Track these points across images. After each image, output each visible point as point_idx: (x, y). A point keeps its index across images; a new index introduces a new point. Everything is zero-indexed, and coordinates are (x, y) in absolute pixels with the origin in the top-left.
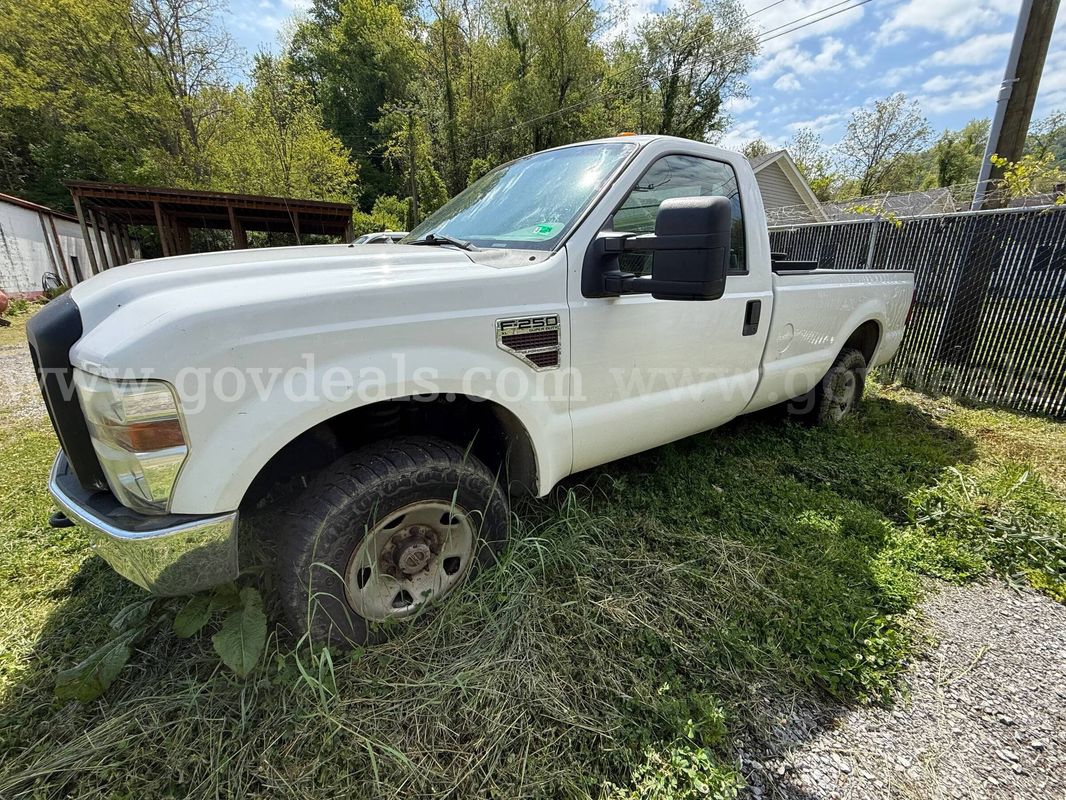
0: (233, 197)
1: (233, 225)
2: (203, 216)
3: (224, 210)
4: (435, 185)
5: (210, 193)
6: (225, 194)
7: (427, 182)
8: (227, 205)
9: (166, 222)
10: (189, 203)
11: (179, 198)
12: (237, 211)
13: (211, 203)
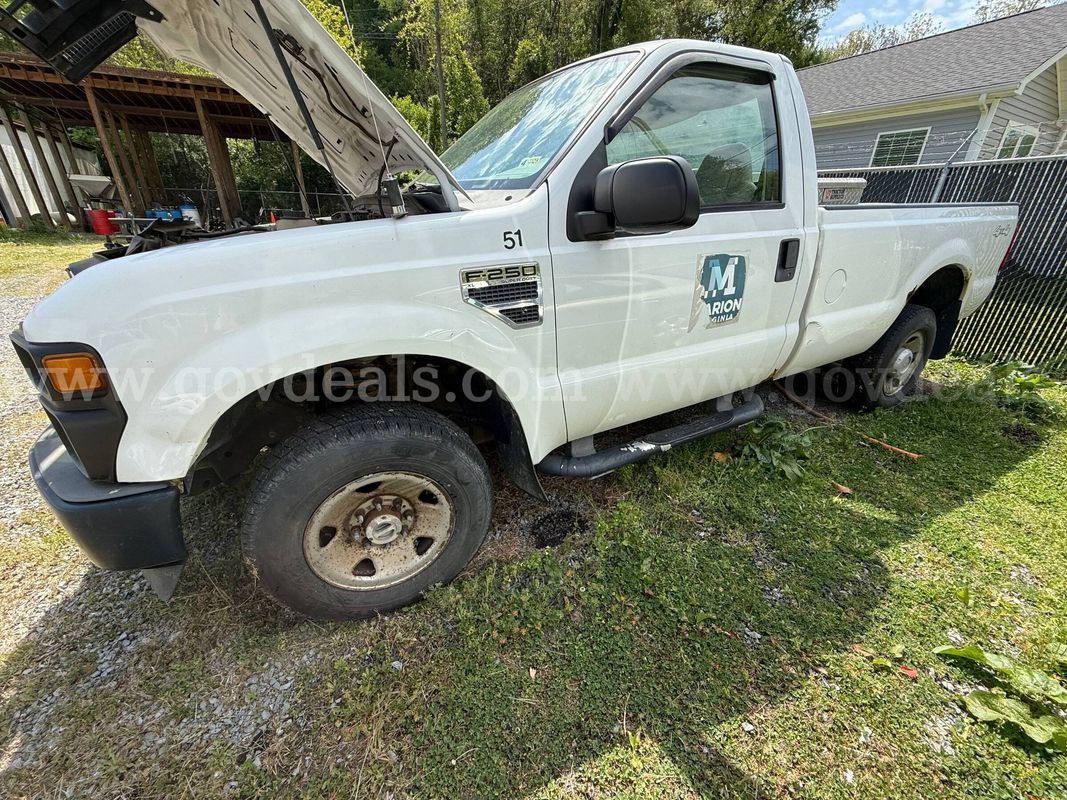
0: (199, 83)
1: (204, 126)
2: (162, 113)
3: (188, 105)
4: (466, 78)
5: (164, 74)
6: (186, 77)
7: (458, 73)
8: (193, 96)
9: (110, 120)
10: (136, 90)
11: (121, 81)
12: (209, 106)
13: (170, 92)
